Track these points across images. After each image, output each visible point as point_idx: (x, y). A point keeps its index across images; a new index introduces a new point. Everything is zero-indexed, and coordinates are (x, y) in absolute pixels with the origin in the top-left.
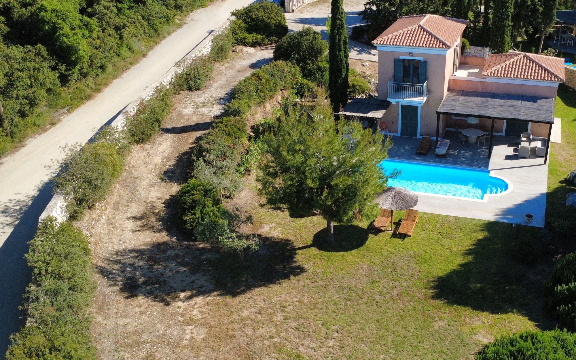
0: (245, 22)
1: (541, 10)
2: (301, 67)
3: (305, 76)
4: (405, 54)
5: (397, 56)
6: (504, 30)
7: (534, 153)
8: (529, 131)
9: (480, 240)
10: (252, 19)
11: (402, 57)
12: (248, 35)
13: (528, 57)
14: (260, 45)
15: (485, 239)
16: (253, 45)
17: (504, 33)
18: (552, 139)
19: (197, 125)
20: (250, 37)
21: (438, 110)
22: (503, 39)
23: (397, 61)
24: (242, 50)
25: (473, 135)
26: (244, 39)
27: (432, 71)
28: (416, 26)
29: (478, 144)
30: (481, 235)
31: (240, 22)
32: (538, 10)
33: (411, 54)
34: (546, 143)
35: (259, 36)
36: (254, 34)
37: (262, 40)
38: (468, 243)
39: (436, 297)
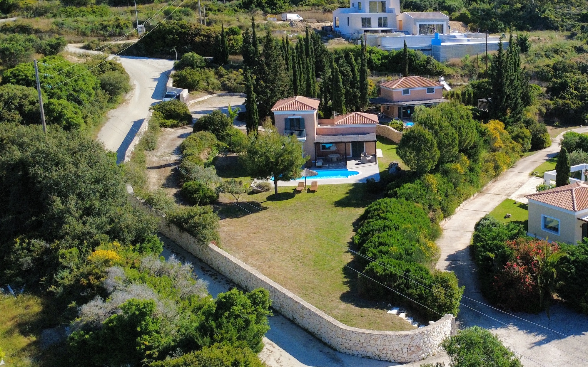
0: (162, 113)
1: (359, 95)
2: (216, 134)
3: (219, 139)
4: (290, 115)
5: (286, 117)
6: (341, 103)
7: (370, 161)
8: (365, 152)
9: (350, 189)
10: (167, 111)
11: (289, 117)
12: (166, 121)
13: (357, 114)
14: (177, 127)
15: (353, 188)
16: (172, 127)
17: (341, 105)
18: (377, 155)
19: (166, 165)
20: (169, 122)
21: (315, 142)
22: (341, 108)
23: (286, 119)
24: (165, 130)
25: (334, 157)
26: (165, 123)
27: (307, 123)
28: (294, 101)
29: (339, 161)
30: (351, 188)
31: (159, 113)
32: (357, 95)
33: (294, 115)
34: (375, 155)
35: (174, 121)
36: (171, 120)
37: (178, 123)
38: (346, 191)
39: (337, 206)
